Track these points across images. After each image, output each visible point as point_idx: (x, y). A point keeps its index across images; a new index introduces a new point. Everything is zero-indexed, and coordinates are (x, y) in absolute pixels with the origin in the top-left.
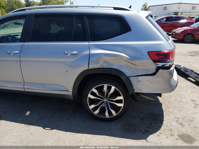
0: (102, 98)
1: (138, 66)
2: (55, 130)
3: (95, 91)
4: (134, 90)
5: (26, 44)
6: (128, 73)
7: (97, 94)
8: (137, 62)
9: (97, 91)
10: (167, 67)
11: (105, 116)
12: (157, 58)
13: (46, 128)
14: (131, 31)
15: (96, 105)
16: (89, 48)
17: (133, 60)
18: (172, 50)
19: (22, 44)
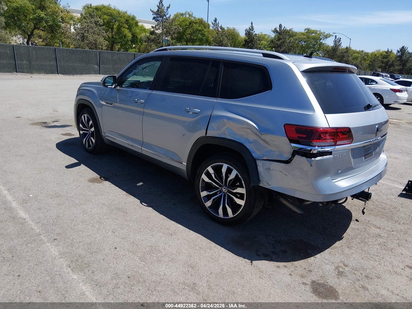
0: (220, 186)
1: (270, 145)
2: (151, 208)
3: (211, 171)
4: (259, 181)
5: (154, 92)
6: (256, 154)
7: (213, 176)
8: (268, 137)
9: (213, 172)
10: (313, 154)
11: (218, 213)
12: (295, 136)
13: (143, 203)
14: (271, 89)
15: (209, 193)
16: (214, 107)
17: (262, 133)
18: (327, 128)
19: (150, 92)
